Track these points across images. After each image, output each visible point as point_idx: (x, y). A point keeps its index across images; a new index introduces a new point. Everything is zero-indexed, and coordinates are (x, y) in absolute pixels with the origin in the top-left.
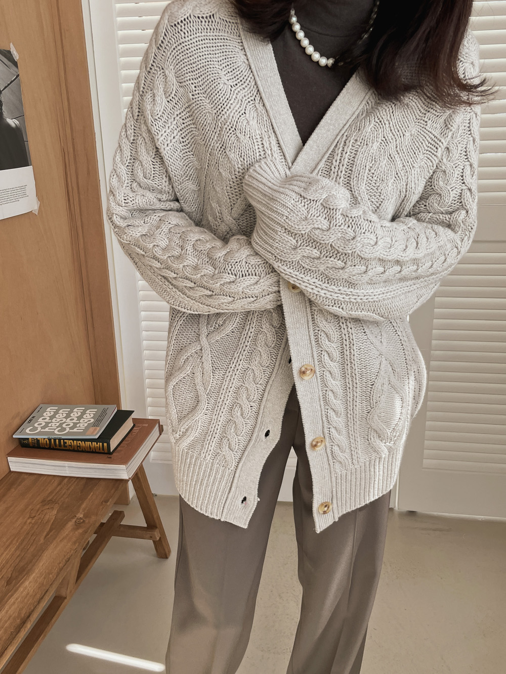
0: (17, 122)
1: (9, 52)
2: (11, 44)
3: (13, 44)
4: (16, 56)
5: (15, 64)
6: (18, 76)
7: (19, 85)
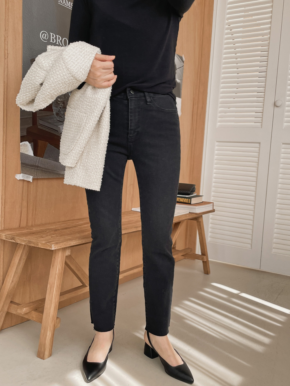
0: (180, 81)
1: (182, 57)
2: (183, 55)
3: (184, 55)
4: (184, 59)
5: (183, 62)
6: (183, 66)
7: (183, 69)
